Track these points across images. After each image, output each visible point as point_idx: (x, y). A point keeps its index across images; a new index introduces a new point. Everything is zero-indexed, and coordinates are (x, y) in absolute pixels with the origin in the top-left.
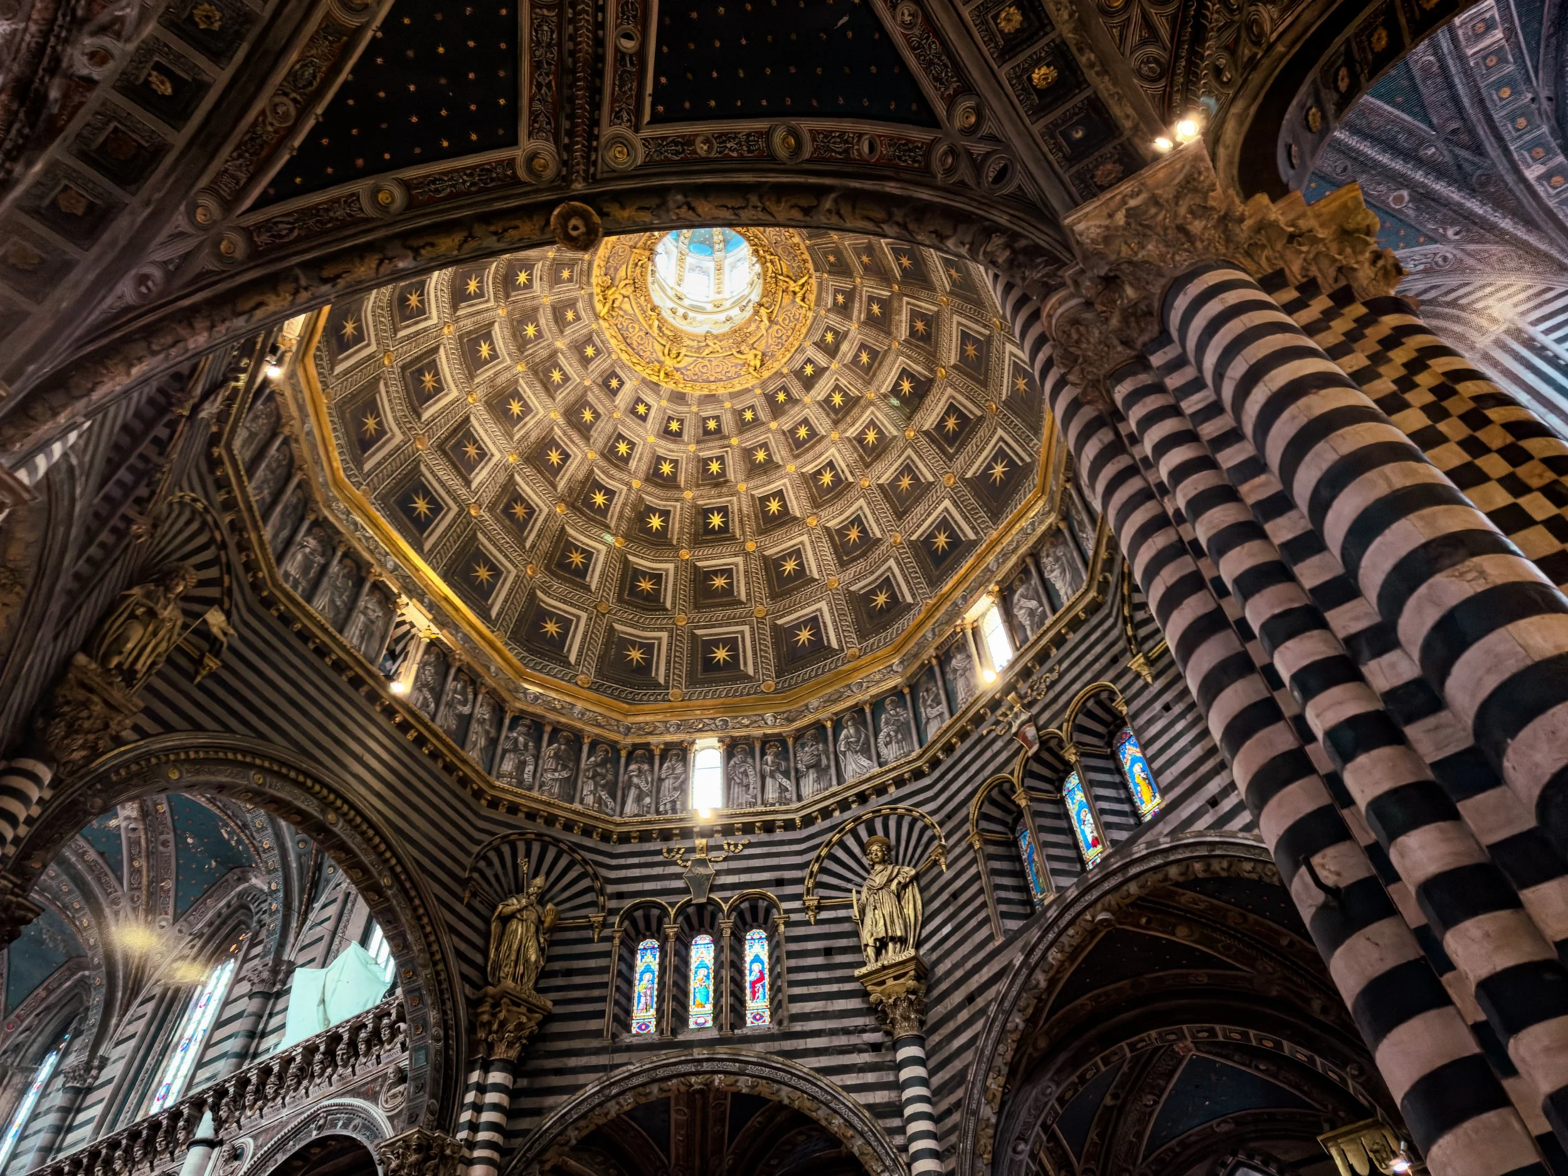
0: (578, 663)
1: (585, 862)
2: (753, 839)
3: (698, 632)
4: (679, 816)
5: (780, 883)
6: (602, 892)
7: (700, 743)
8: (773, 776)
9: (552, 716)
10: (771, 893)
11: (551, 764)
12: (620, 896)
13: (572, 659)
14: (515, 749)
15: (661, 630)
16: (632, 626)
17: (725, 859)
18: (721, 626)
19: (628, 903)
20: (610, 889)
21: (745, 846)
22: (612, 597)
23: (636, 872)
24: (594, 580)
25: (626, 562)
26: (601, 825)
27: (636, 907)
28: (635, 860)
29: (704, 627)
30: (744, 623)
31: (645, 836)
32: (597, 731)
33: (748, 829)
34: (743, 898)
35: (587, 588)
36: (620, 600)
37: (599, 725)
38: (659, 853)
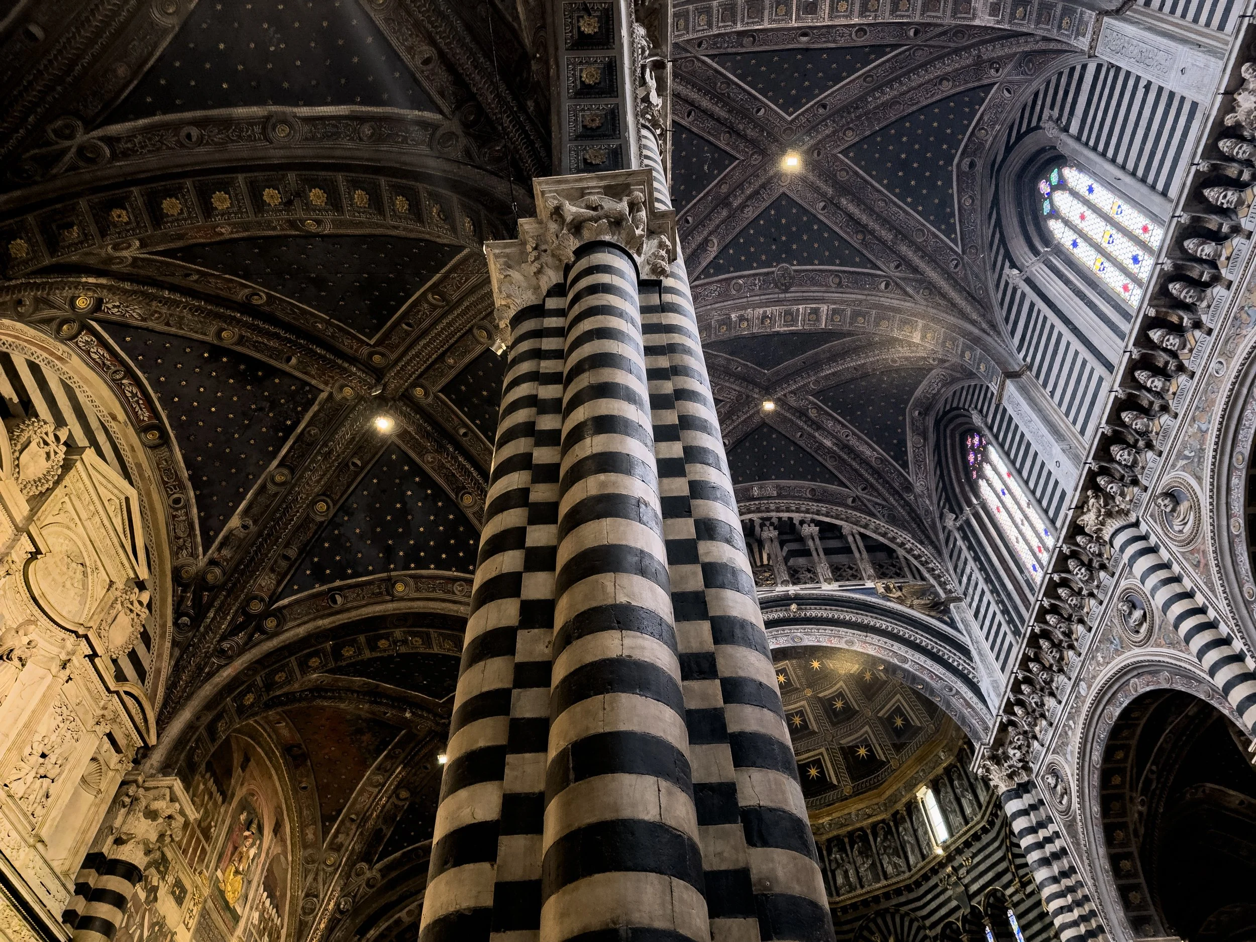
0: (839, 782)
1: (907, 914)
2: (974, 850)
3: (880, 715)
4: (931, 857)
5: (999, 876)
6: (924, 928)
7: (919, 795)
8: (964, 796)
9: (843, 831)
10: (997, 886)
11: (859, 861)
12: (934, 925)
13: (835, 782)
14: (839, 865)
15: (863, 726)
16: (850, 735)
17: (968, 872)
18: (887, 703)
19: (939, 929)
20: (928, 923)
21: (973, 858)
22: (828, 726)
23: (933, 905)
24: (814, 726)
25: (820, 699)
26: (901, 885)
27: (944, 929)
28: (929, 897)
29: (881, 709)
30: (895, 694)
31: (926, 878)
32: (870, 820)
33: (967, 844)
34: (987, 896)
35: (814, 733)
36: (834, 724)
37: (870, 816)
38: (936, 886)
